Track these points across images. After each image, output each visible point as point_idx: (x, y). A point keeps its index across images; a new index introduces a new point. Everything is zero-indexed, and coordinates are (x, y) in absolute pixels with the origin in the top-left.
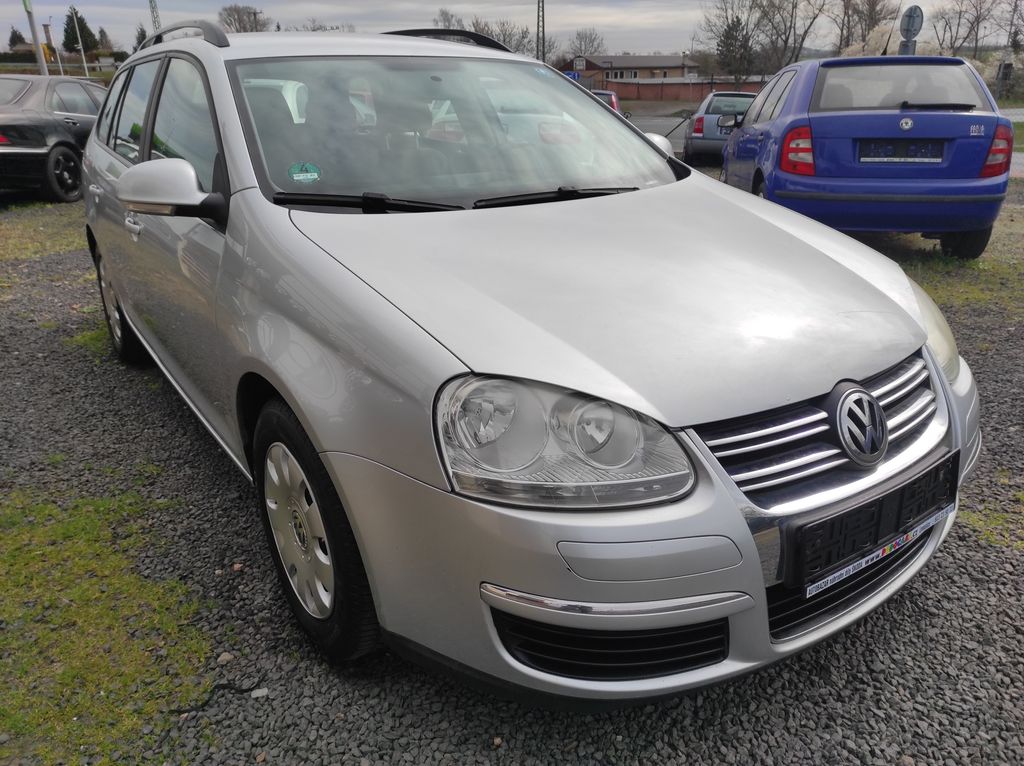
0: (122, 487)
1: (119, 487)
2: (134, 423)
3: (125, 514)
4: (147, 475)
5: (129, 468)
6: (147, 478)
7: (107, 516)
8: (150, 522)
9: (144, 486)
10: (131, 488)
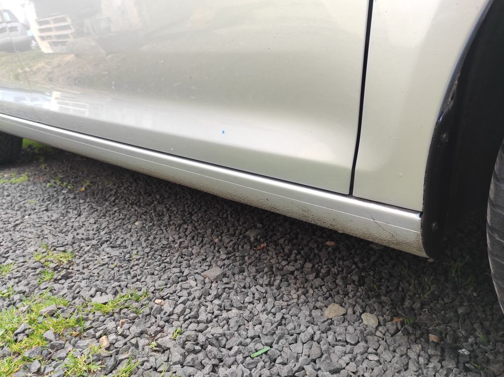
0: (21, 287)
1: (17, 289)
2: (9, 211)
3: (50, 335)
4: (52, 265)
5: (21, 259)
6: (55, 269)
7: (15, 347)
8: (104, 341)
9: (56, 281)
10: (37, 287)
